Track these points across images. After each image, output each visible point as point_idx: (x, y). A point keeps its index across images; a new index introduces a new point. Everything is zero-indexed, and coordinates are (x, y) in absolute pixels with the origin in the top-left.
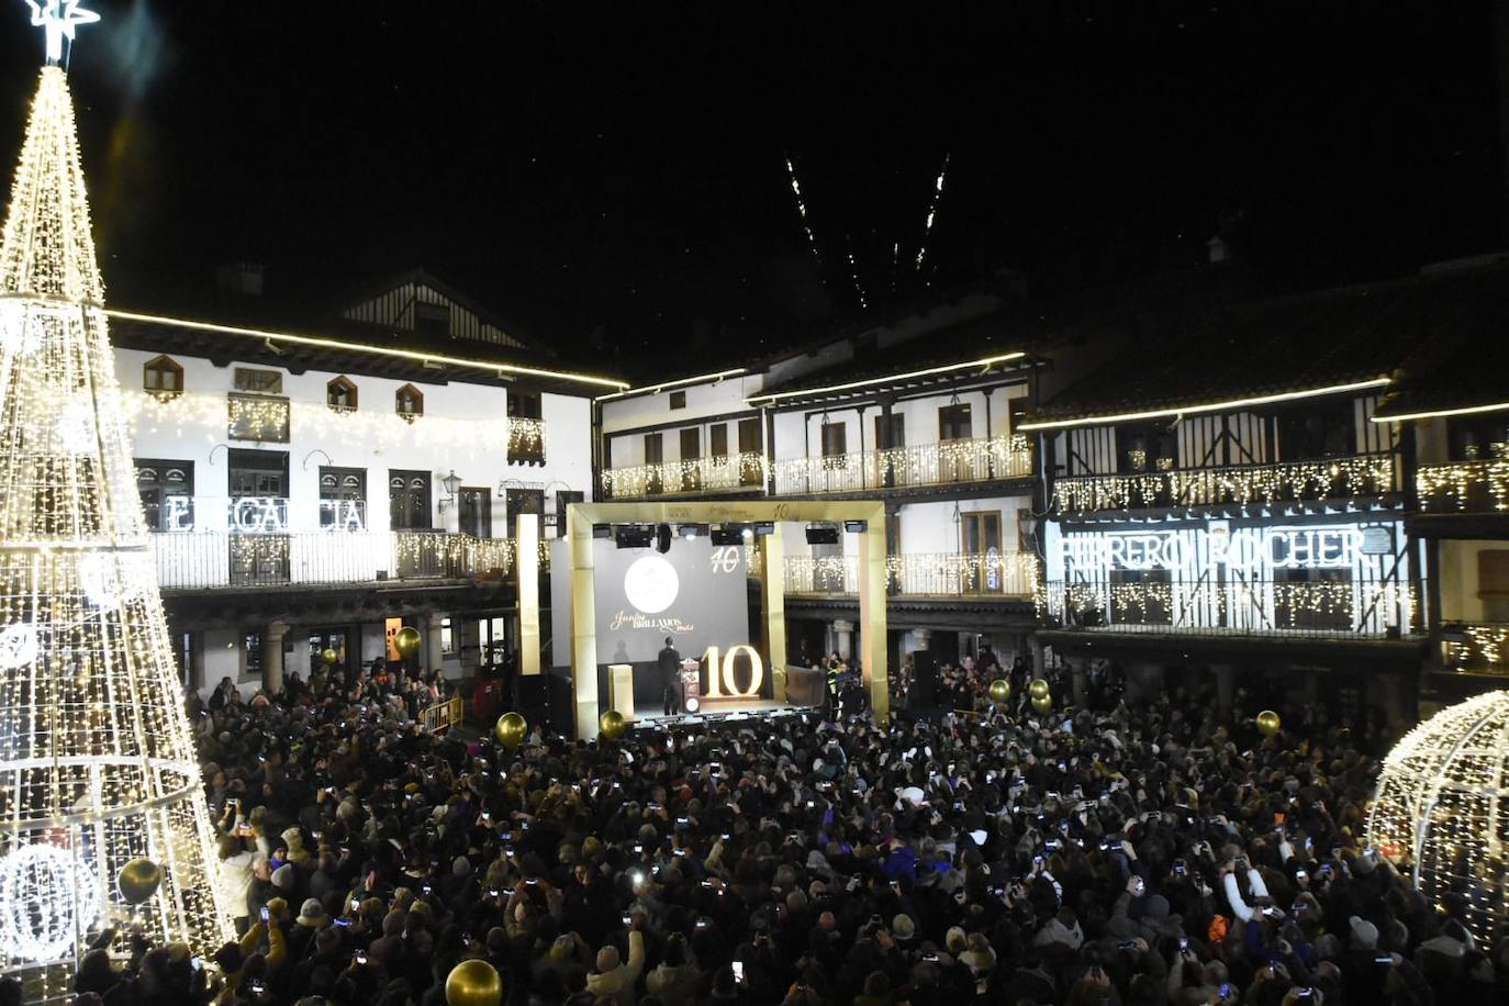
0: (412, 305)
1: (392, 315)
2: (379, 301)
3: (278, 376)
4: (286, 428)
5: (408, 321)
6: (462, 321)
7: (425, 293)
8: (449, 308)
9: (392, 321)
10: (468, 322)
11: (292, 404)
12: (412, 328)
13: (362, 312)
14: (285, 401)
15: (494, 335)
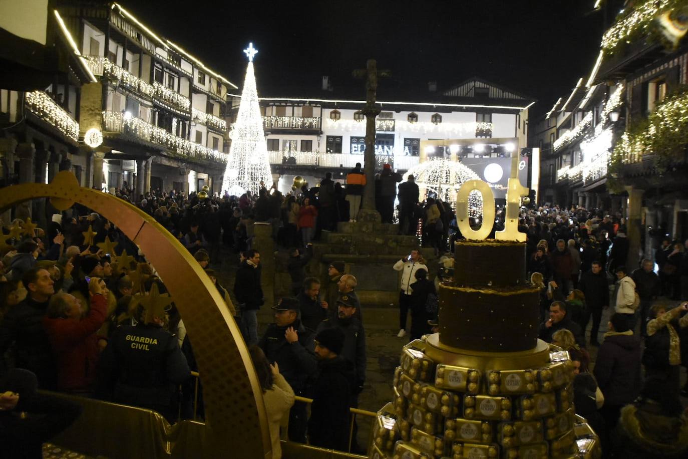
0: (473, 88)
1: (464, 91)
2: (459, 89)
3: (392, 114)
4: (394, 127)
5: (472, 94)
6: (494, 92)
7: (478, 84)
8: (489, 88)
9: (465, 94)
10: (495, 92)
11: (396, 121)
12: (473, 96)
13: (453, 93)
14: (394, 120)
15: (509, 95)
